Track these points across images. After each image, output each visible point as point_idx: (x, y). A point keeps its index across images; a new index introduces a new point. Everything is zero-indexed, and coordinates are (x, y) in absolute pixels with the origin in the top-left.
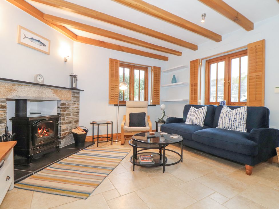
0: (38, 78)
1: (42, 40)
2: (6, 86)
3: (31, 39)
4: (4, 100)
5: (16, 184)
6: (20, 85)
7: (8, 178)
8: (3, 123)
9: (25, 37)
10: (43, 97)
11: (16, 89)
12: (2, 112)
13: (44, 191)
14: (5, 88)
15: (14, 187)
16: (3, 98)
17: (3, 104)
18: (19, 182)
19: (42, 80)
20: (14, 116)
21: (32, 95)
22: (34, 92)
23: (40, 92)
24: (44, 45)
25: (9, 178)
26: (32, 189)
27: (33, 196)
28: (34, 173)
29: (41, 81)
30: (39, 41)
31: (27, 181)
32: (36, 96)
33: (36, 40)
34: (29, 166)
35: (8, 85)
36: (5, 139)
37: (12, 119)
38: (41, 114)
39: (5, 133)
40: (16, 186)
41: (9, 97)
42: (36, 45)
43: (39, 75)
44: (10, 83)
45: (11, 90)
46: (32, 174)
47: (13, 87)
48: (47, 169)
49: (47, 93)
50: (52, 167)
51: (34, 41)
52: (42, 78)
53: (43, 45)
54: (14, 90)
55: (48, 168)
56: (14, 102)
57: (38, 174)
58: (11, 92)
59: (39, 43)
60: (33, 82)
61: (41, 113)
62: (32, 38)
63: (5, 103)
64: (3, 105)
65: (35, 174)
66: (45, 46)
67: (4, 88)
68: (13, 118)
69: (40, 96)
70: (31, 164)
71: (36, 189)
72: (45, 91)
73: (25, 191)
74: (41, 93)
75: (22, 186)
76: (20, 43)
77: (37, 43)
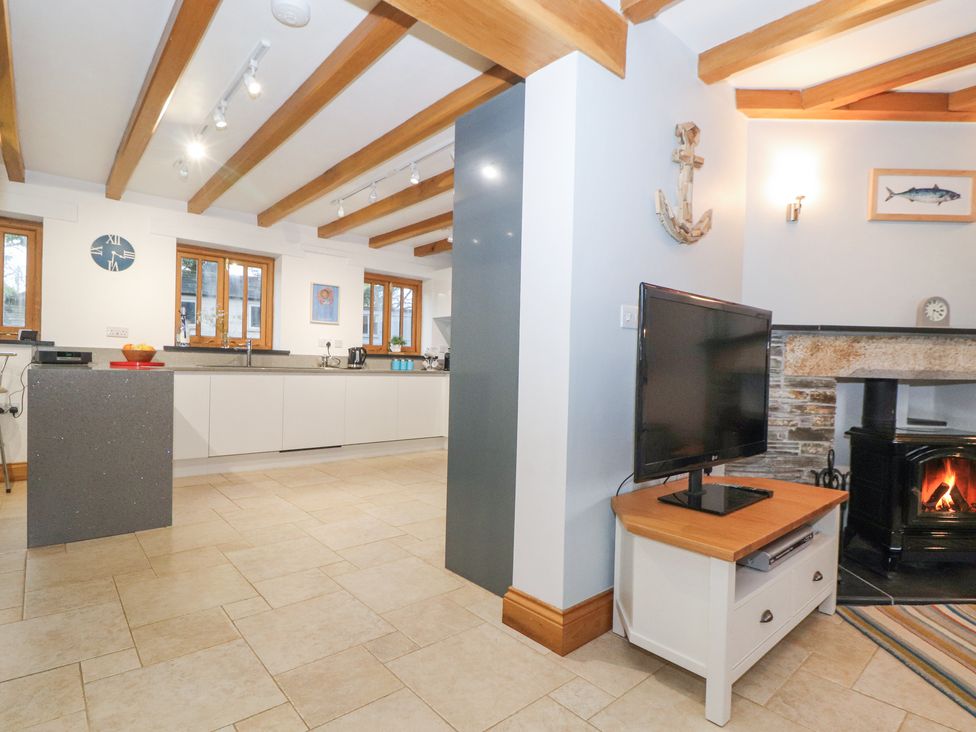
0: (930, 309)
1: (944, 183)
2: (838, 343)
3: (907, 195)
4: (830, 382)
5: (843, 607)
6: (872, 338)
7: (818, 577)
8: (827, 439)
9: (892, 194)
10: (948, 369)
11: (862, 351)
12: (826, 411)
13: (907, 660)
14: (835, 351)
15: (837, 612)
16: (829, 375)
17: (829, 392)
18: (851, 607)
19: (944, 314)
20: (859, 425)
21: (908, 363)
22: (915, 354)
23: (937, 354)
24: (954, 196)
25: (821, 578)
26: (880, 639)
27: (873, 655)
28: (896, 603)
29: (941, 318)
30: (935, 190)
31: (872, 612)
32: (922, 368)
33: (927, 190)
34: (886, 578)
35: (842, 342)
36: (827, 481)
37: (853, 433)
38: (947, 427)
39: (827, 467)
40: (840, 610)
41: (843, 373)
42: (927, 206)
43: (934, 300)
44: (846, 335)
45: (849, 356)
46: (889, 603)
47: (855, 345)
48: (937, 609)
49: (960, 357)
50: (957, 610)
51: (919, 197)
52: (944, 308)
53: (949, 199)
54: (857, 355)
55: (942, 608)
56: (862, 386)
57: (905, 610)
58: (848, 360)
59: (934, 197)
60: (912, 324)
61: (944, 424)
62: (913, 191)
63: (832, 390)
64: (828, 394)
65: (897, 606)
66: (959, 196)
67: (833, 349)
68: (853, 429)
69: (937, 368)
70: (894, 573)
71: (887, 645)
72: (953, 352)
73: (858, 634)
74: (940, 356)
75: (856, 619)
76: (878, 219)
77: (931, 197)
